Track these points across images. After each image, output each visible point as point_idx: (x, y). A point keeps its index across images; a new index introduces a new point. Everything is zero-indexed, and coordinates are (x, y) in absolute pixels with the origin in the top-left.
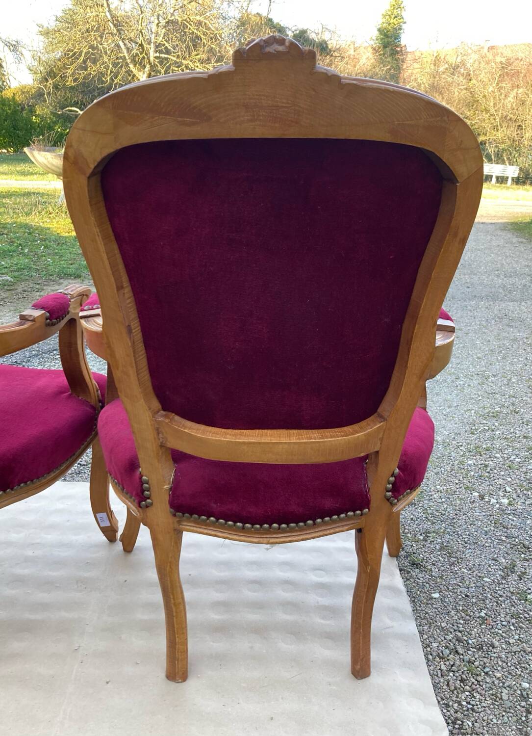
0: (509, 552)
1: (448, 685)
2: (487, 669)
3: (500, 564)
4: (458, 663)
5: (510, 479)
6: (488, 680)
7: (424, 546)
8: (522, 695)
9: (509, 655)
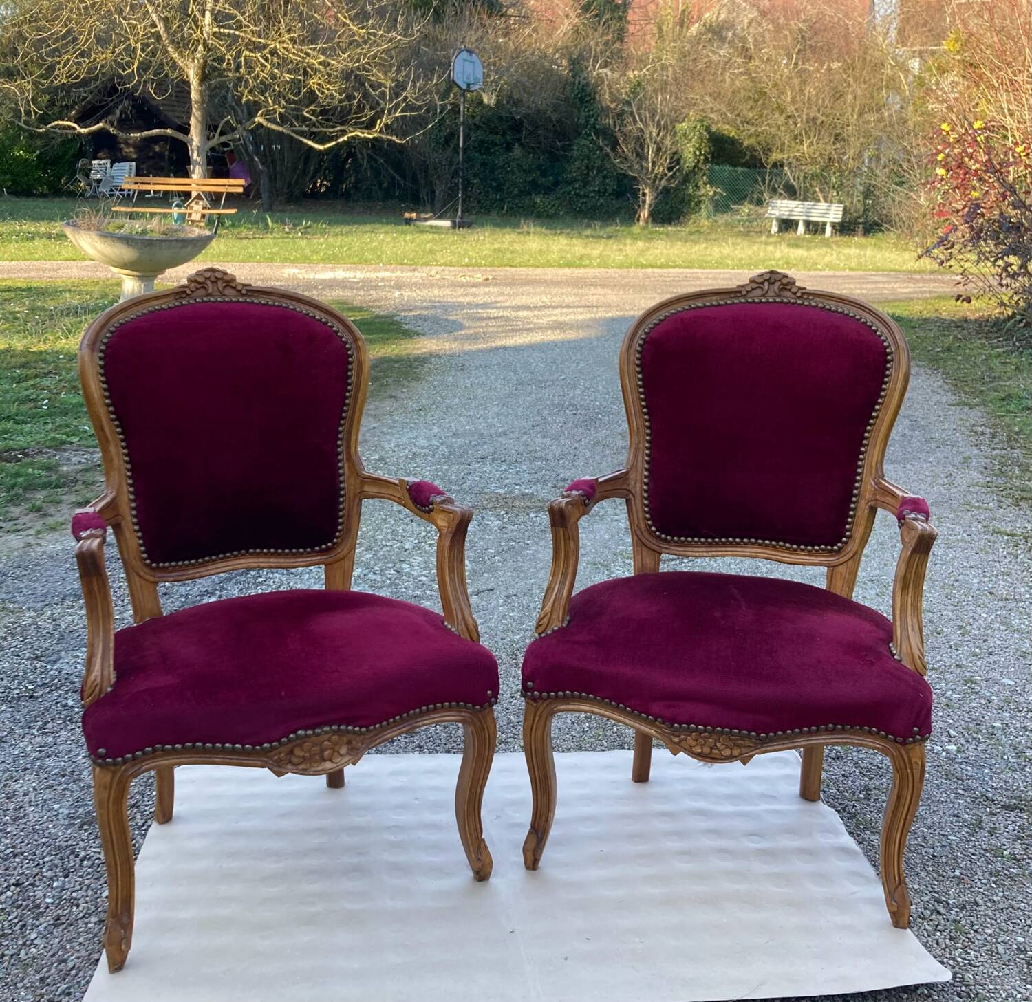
0: (971, 807)
1: (937, 943)
2: (975, 927)
3: (964, 820)
4: (942, 922)
5: (951, 721)
6: (979, 937)
7: (868, 805)
8: (1019, 949)
9: (996, 912)
